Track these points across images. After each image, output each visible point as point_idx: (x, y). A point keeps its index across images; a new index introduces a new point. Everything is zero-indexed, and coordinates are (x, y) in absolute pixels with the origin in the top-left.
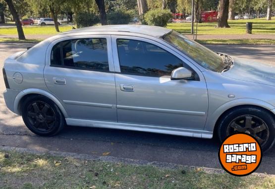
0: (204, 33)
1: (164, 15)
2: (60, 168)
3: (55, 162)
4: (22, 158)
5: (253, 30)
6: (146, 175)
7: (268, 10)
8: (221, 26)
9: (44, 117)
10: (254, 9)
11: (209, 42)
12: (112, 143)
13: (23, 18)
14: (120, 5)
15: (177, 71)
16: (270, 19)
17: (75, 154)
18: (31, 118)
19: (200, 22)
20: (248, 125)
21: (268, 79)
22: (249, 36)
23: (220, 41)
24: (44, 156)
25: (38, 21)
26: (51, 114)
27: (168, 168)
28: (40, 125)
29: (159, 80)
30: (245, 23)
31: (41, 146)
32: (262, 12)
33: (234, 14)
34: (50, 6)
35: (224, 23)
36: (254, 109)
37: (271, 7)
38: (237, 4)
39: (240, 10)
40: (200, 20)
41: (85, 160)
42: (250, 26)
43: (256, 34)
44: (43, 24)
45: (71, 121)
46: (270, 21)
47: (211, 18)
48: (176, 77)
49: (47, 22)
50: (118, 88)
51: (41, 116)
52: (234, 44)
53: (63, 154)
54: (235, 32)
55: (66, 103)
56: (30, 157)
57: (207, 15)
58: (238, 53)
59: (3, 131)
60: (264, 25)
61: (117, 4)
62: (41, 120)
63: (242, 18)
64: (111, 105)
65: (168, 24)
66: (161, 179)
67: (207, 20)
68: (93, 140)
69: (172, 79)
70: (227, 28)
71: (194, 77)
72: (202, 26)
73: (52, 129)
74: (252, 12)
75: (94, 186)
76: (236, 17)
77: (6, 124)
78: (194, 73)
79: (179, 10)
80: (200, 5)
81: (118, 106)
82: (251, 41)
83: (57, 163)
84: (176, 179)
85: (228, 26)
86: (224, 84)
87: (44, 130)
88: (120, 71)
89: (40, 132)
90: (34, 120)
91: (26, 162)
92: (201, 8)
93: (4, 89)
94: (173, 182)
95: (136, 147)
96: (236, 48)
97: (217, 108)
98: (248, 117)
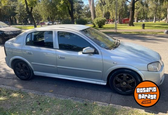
0: (121, 29)
1: (102, 20)
2: (22, 99)
3: (21, 95)
4: (7, 92)
5: (145, 27)
6: (65, 105)
7: (154, 18)
8: (130, 25)
9: (23, 70)
10: (148, 17)
11: (123, 33)
12: (56, 85)
13: (41, 22)
14: (83, 16)
15: (85, 49)
16: (155, 22)
17: (33, 91)
18: (18, 71)
19: (121, 24)
20: (125, 79)
21: (137, 54)
22: (143, 30)
23: (128, 33)
24: (18, 91)
25: (47, 23)
26: (27, 69)
27: (78, 102)
28: (22, 75)
29: (78, 53)
30: (141, 24)
31: (21, 86)
32: (152, 19)
33: (138, 20)
34: (50, 16)
35: (131, 24)
36: (128, 71)
37: (155, 16)
38: (139, 15)
39: (141, 18)
40: (121, 22)
41: (37, 95)
42: (144, 26)
43: (147, 29)
44: (49, 25)
45: (36, 73)
46: (155, 23)
47: (126, 22)
48: (85, 52)
49: (50, 24)
50: (57, 57)
51: (22, 70)
52: (135, 34)
53: (27, 91)
54: (137, 28)
55: (33, 64)
56: (10, 92)
57: (125, 20)
58: (135, 39)
59: (6, 77)
60: (151, 25)
61: (82, 15)
62: (22, 72)
63: (142, 21)
64: (54, 66)
65: (105, 25)
66: (73, 108)
67: (124, 23)
68: (47, 83)
69: (83, 53)
70: (133, 27)
71: (96, 52)
72: (121, 25)
73: (27, 76)
74: (147, 19)
75: (35, 111)
76: (139, 21)
77: (9, 73)
78: (96, 50)
79: (111, 18)
80: (121, 16)
81: (58, 66)
82: (143, 33)
83: (22, 96)
84: (80, 108)
85: (133, 25)
86: (111, 57)
87: (24, 77)
88: (59, 48)
89: (22, 78)
90: (19, 72)
91: (7, 95)
92: (122, 17)
93: (5, 56)
94: (79, 110)
95: (68, 88)
96: (135, 36)
97: (108, 69)
98: (125, 75)
